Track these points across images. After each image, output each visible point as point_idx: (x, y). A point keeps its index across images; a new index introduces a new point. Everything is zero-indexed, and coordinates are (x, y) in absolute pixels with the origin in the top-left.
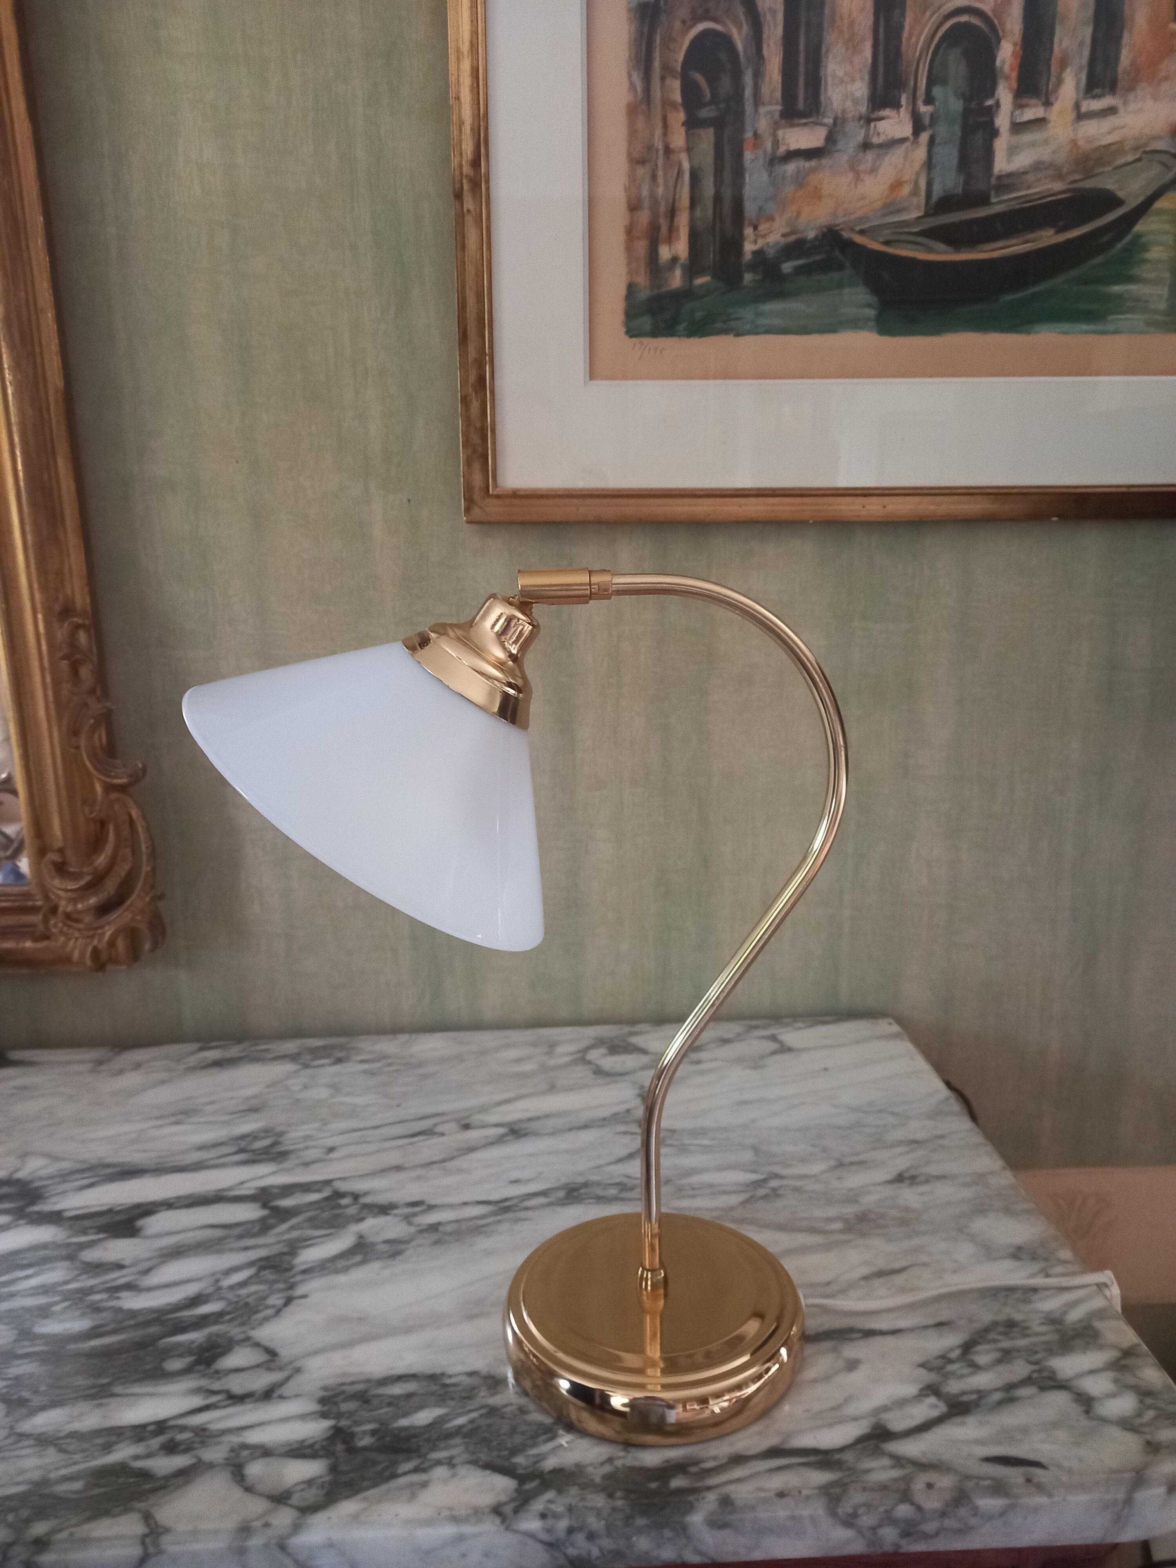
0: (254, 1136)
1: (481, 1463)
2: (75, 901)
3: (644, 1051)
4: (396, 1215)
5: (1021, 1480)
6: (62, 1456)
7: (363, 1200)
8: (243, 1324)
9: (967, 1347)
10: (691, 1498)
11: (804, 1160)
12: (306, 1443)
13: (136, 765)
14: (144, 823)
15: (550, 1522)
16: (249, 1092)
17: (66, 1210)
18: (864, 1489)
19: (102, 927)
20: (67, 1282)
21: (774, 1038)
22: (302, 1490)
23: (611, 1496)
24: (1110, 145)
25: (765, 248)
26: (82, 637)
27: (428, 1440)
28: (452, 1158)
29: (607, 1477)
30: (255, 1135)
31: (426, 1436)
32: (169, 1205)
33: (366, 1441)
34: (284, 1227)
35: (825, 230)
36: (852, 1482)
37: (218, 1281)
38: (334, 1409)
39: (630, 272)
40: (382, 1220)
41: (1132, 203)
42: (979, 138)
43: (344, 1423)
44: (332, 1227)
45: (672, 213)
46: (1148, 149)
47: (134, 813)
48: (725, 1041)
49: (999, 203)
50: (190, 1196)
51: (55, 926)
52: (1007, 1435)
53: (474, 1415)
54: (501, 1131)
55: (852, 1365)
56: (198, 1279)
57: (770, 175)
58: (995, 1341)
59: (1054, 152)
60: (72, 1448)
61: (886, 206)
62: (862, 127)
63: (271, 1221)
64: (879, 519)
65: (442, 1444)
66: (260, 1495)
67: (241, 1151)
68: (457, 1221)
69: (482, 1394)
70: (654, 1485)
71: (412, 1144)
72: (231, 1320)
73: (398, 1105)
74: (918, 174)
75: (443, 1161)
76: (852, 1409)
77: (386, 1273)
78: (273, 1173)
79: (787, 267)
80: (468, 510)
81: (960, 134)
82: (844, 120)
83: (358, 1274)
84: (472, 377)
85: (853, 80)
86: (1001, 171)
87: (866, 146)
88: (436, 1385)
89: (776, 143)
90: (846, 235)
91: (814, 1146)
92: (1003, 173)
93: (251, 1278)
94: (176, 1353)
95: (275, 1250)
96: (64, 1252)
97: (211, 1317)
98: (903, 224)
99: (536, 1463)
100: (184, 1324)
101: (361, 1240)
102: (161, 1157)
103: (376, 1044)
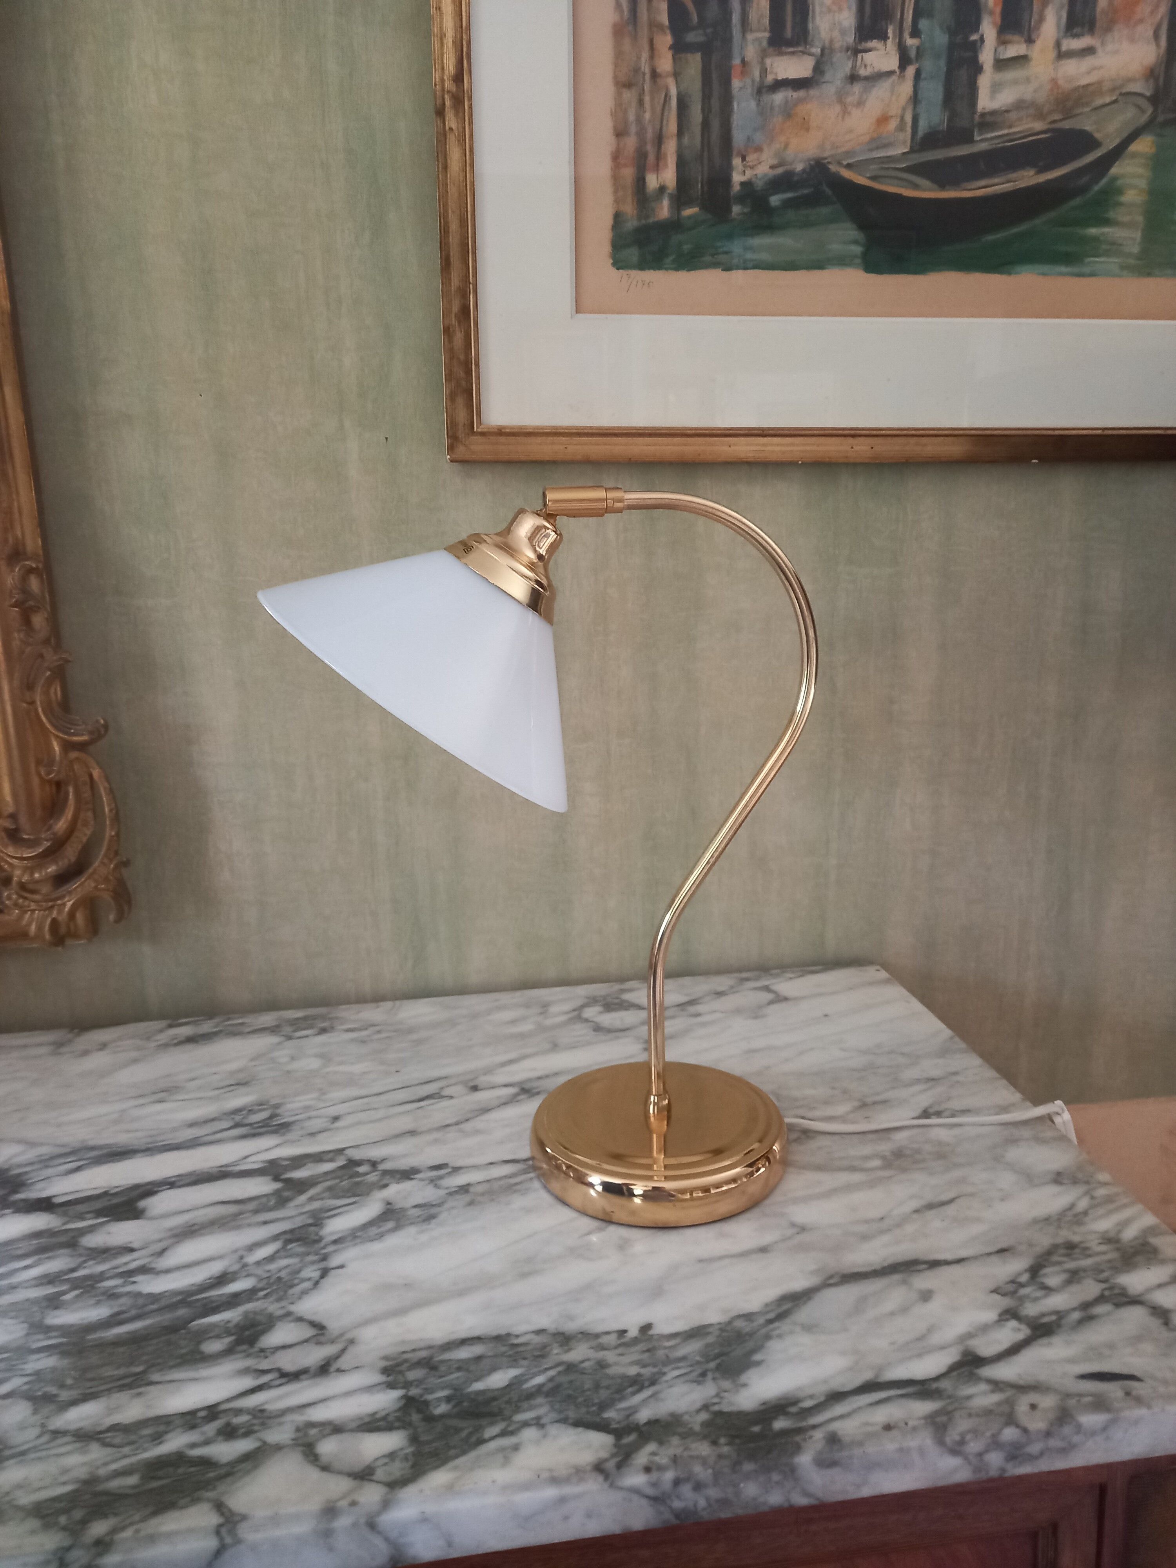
0: (249, 1110)
1: (571, 1421)
2: (31, 870)
3: (636, 1007)
4: (421, 1180)
5: (1120, 1394)
6: (109, 1450)
7: (382, 1167)
8: (280, 1299)
9: (1035, 1271)
10: (798, 1438)
11: (827, 1102)
12: (378, 1416)
13: (98, 721)
14: (107, 785)
15: (654, 1476)
16: (232, 1067)
17: (54, 1196)
18: (970, 1415)
19: (62, 897)
20: (73, 1270)
21: (767, 989)
22: (385, 1464)
23: (714, 1443)
24: (1088, 85)
25: (753, 179)
26: (34, 583)
27: (509, 1402)
28: (468, 1120)
29: (705, 1424)
31: (506, 1398)
32: (171, 1184)
33: (441, 1409)
34: (303, 1198)
35: (812, 162)
36: (955, 1409)
37: (242, 1258)
38: (400, 1378)
39: (617, 201)
40: (407, 1185)
41: (1109, 145)
42: (963, 74)
43: (414, 1392)
44: (354, 1195)
45: (659, 140)
46: (1124, 91)
47: (96, 773)
48: (720, 994)
49: (982, 140)
50: (191, 1174)
51: (9, 898)
52: (1095, 1352)
53: (552, 1373)
54: (512, 1091)
55: (926, 1296)
56: (220, 1257)
57: (758, 104)
58: (1059, 1263)
59: (1035, 91)
60: (117, 1441)
61: (872, 140)
62: (849, 58)
63: (286, 1194)
64: (867, 461)
65: (525, 1405)
66: (340, 1473)
67: (236, 1126)
68: (488, 1181)
69: (555, 1351)
70: (756, 1429)
71: (421, 1108)
72: (266, 1296)
73: (396, 1071)
74: (904, 109)
75: (457, 1123)
76: (936, 1339)
77: (424, 1237)
78: (277, 1146)
79: (775, 200)
80: (451, 448)
81: (945, 69)
82: (832, 50)
83: (393, 1241)
84: (456, 307)
85: (841, 9)
86: (984, 108)
87: (853, 78)
88: (504, 1345)
89: (764, 71)
90: (833, 168)
91: (833, 1088)
92: (987, 111)
93: (277, 1252)
94: (211, 1335)
95: (298, 1222)
96: (62, 1239)
97: (243, 1295)
98: (890, 159)
99: (628, 1416)
100: (214, 1304)
101: (389, 1206)
102: (150, 1136)
103: (359, 1012)
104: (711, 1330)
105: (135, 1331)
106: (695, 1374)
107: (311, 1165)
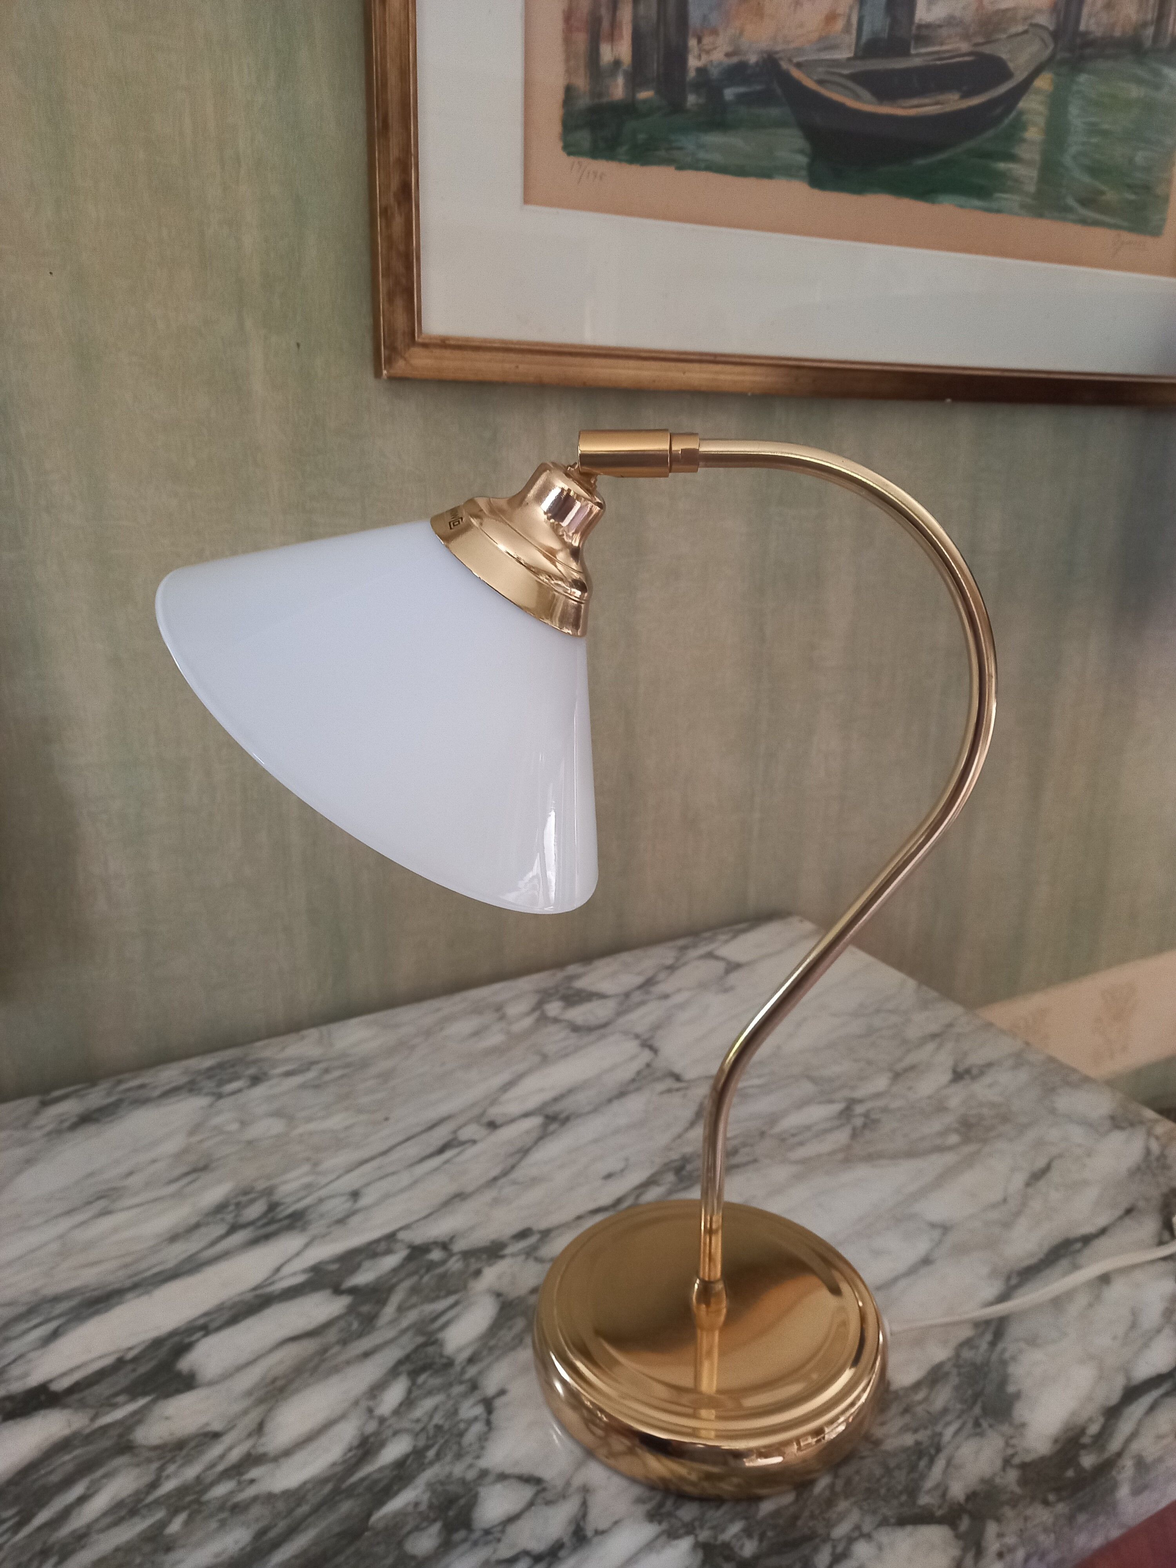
1: (893, 1521)
3: (601, 996)
4: (513, 1255)
8: (459, 1456)
10: (1109, 1473)
11: (862, 1078)
15: (1008, 1558)
16: (172, 1146)
17: (51, 1381)
20: (153, 1485)
21: (710, 955)
23: (1046, 1503)
25: (709, 67)
27: (812, 1516)
28: (513, 1167)
29: (1021, 1483)
30: (234, 1201)
32: (203, 1328)
34: (389, 1311)
35: (765, 56)
37: (370, 1411)
38: (675, 1522)
39: (569, 72)
40: (503, 1266)
41: (1019, 76)
43: (704, 1535)
44: (450, 1293)
46: (1034, 21)
48: (671, 968)
49: (918, 55)
50: (222, 1308)
54: (537, 1120)
59: (964, 8)
61: (821, 39)
65: (832, 1515)
67: (234, 1229)
70: (1070, 1473)
71: (447, 1162)
74: (851, 8)
75: (505, 1173)
76: (1146, 1322)
78: (307, 1246)
79: (729, 93)
80: (390, 362)
86: (920, 20)
90: (784, 65)
91: (855, 1061)
92: (923, 23)
94: (408, 1528)
95: (408, 1344)
96: (106, 1443)
97: (409, 1462)
98: (836, 63)
99: (944, 1495)
100: (381, 1485)
101: (501, 1299)
102: (126, 1266)
103: (283, 1049)
104: (947, 1368)
105: (304, 1552)
106: (970, 1425)
107: (367, 1264)
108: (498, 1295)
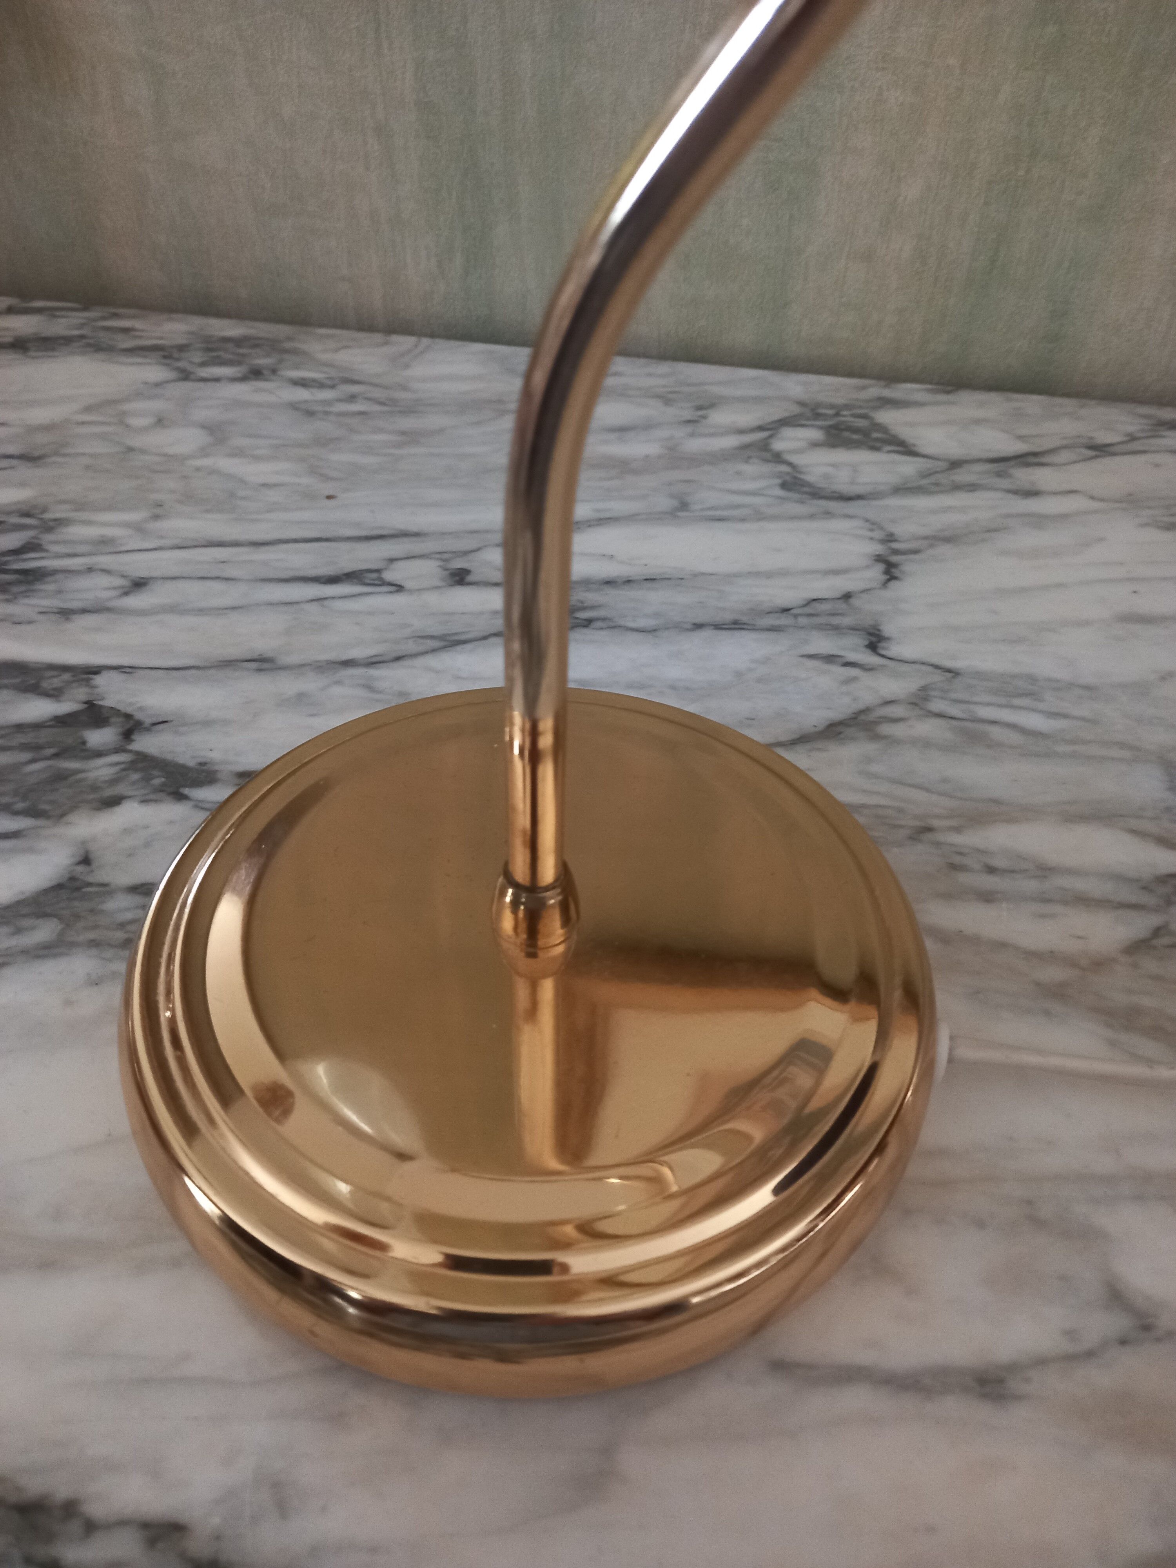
3: (906, 449)
7: (144, 743)
16: (41, 415)
40: (156, 815)
48: (1100, 450)
71: (322, 601)
73: (330, 497)
75: (373, 662)
101: (81, 868)
103: (341, 348)
108: (86, 860)
